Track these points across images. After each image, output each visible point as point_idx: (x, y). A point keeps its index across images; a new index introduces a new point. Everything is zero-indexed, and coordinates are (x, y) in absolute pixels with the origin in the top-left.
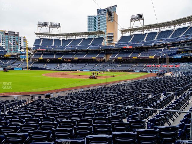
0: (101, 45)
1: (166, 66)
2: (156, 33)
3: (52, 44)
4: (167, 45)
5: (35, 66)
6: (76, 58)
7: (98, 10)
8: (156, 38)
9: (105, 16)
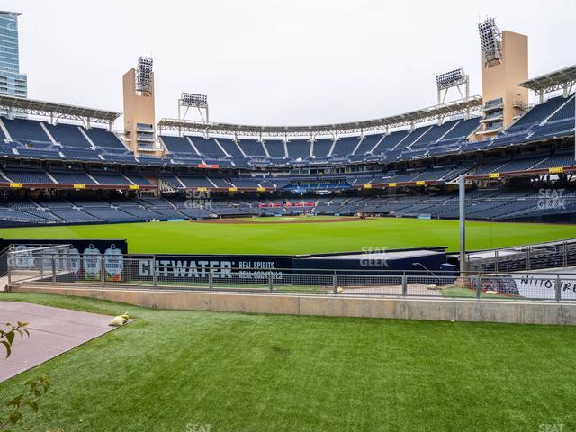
2: (230, 141)
6: (79, 186)
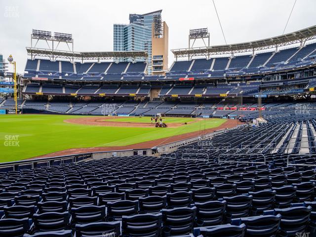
0: (143, 75)
1: (245, 108)
2: (227, 59)
3: (59, 70)
4: (245, 77)
5: (30, 107)
6: (102, 95)
7: (132, 16)
8: (228, 66)
9: (142, 26)
